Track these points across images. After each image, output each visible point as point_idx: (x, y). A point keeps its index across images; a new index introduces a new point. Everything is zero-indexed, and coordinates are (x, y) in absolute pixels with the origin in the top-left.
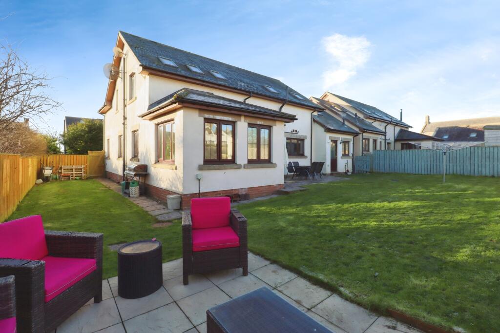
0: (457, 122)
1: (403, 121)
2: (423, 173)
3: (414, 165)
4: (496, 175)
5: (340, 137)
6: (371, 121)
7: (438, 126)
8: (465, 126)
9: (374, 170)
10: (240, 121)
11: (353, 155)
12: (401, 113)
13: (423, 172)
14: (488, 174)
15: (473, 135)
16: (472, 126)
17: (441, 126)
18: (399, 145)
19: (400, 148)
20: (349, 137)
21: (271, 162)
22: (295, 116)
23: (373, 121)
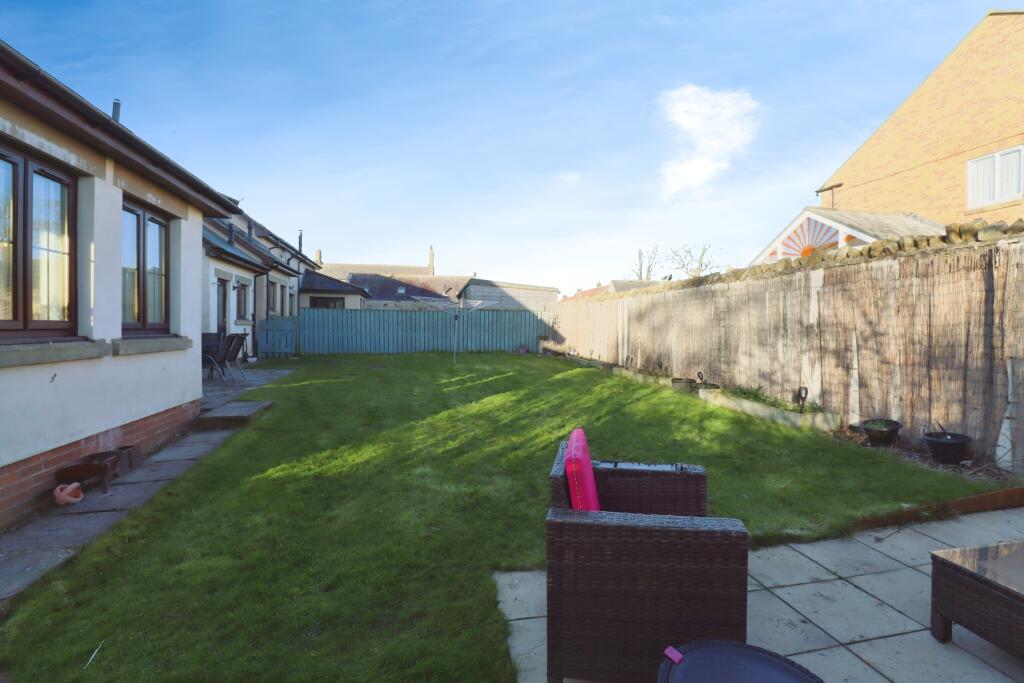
0: (379, 267)
1: (304, 252)
2: (391, 351)
3: (377, 338)
4: (482, 350)
5: (234, 273)
6: (269, 245)
7: (351, 271)
8: (388, 275)
9: (301, 349)
10: (103, 176)
11: (254, 316)
12: (300, 238)
13: (391, 349)
14: (474, 349)
15: (402, 291)
16: (398, 276)
17: (355, 272)
18: (306, 300)
19: (308, 305)
20: (248, 276)
21: (173, 331)
22: (237, 202)
23: (272, 246)
